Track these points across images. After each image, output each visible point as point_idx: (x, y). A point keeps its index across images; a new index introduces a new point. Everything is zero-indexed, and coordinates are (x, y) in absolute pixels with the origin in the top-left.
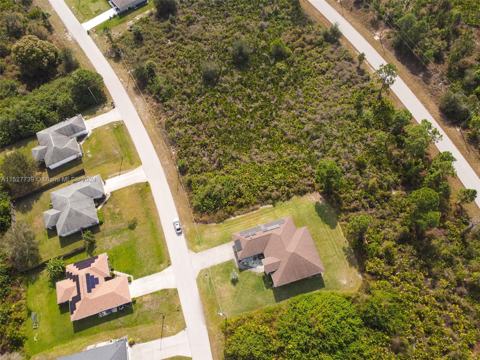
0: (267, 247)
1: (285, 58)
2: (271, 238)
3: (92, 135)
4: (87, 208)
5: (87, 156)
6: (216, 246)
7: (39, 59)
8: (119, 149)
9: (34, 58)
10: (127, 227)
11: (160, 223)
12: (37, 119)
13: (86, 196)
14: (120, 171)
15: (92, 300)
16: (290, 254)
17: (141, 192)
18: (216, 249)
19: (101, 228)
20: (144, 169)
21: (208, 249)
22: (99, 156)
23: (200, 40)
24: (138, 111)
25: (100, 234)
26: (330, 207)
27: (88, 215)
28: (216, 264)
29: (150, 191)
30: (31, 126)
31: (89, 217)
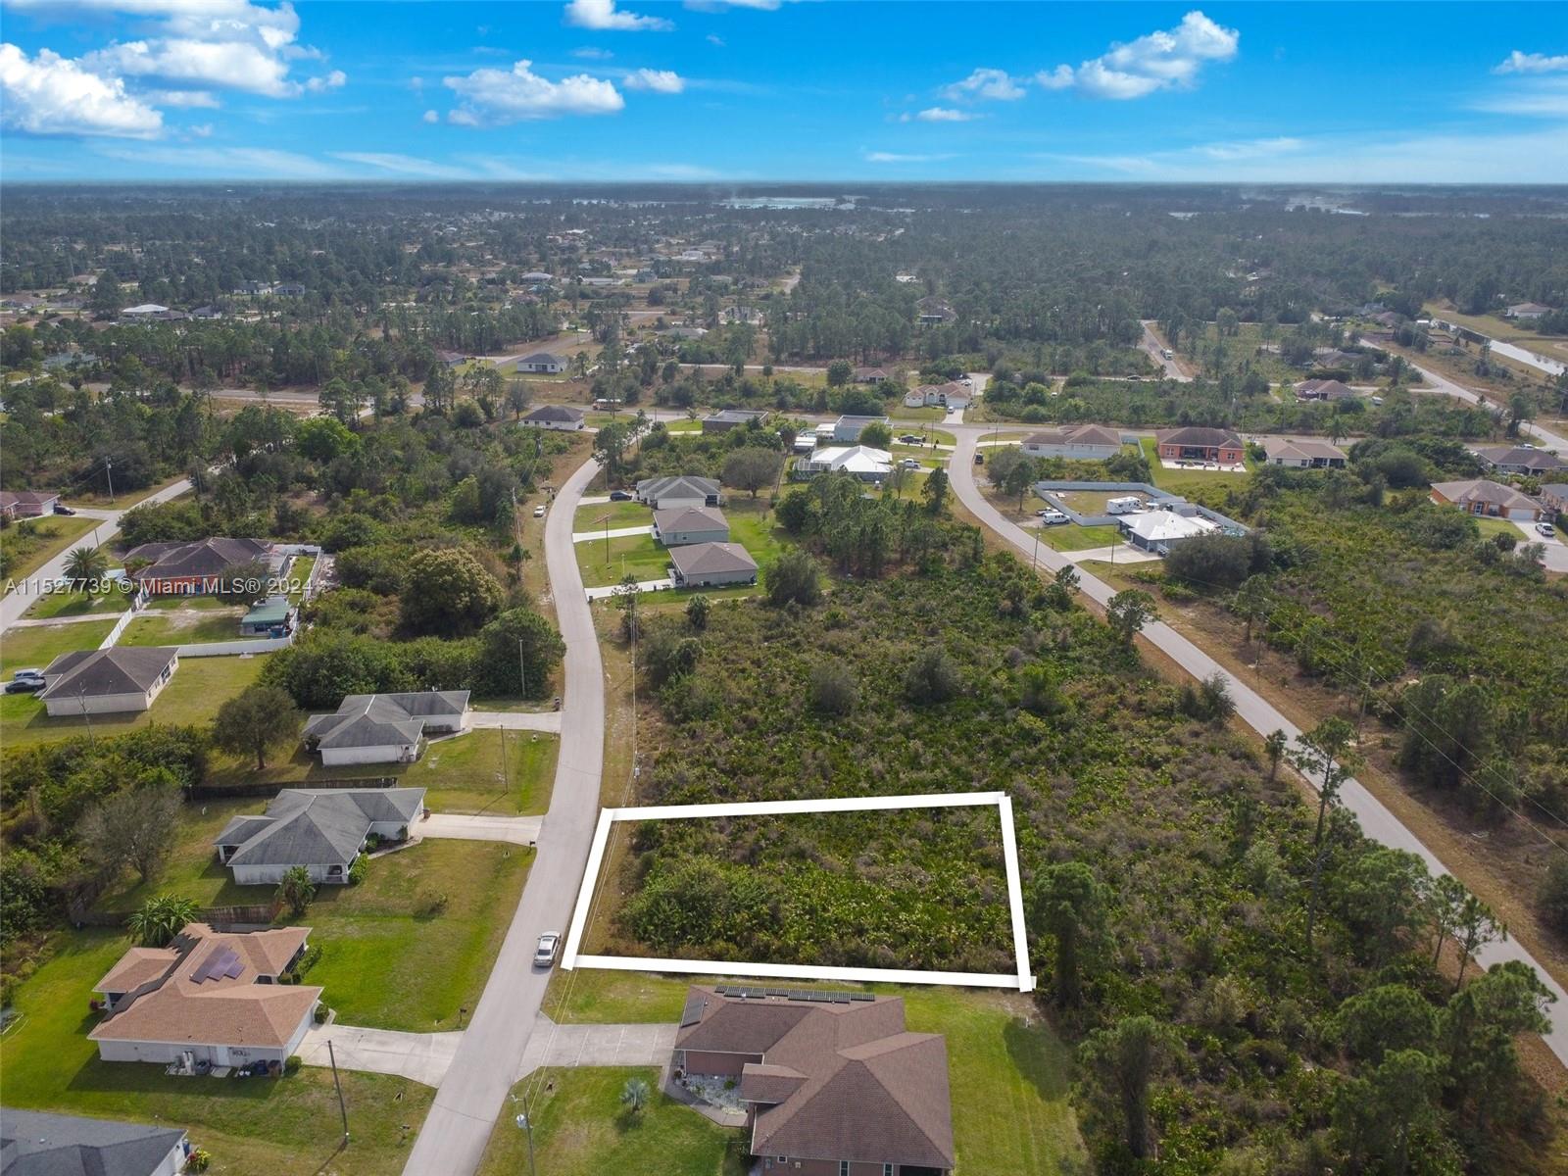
0: (783, 1041)
1: (1051, 714)
2: (806, 1018)
3: (465, 737)
4: (343, 832)
5: (425, 764)
6: (627, 1021)
7: (455, 588)
8: (511, 776)
9: (445, 582)
10: (409, 911)
11: (505, 934)
12: (370, 674)
13: (360, 812)
14: (482, 810)
15: (187, 999)
16: (844, 1063)
17: (502, 862)
18: (623, 1030)
19: (343, 894)
20: (543, 824)
21: (599, 1022)
22: (454, 772)
23: (841, 653)
24: (607, 728)
25: (331, 905)
26: (1059, 1042)
27: (334, 843)
28: (598, 1064)
29: (529, 866)
30: (347, 680)
31: (331, 848)
